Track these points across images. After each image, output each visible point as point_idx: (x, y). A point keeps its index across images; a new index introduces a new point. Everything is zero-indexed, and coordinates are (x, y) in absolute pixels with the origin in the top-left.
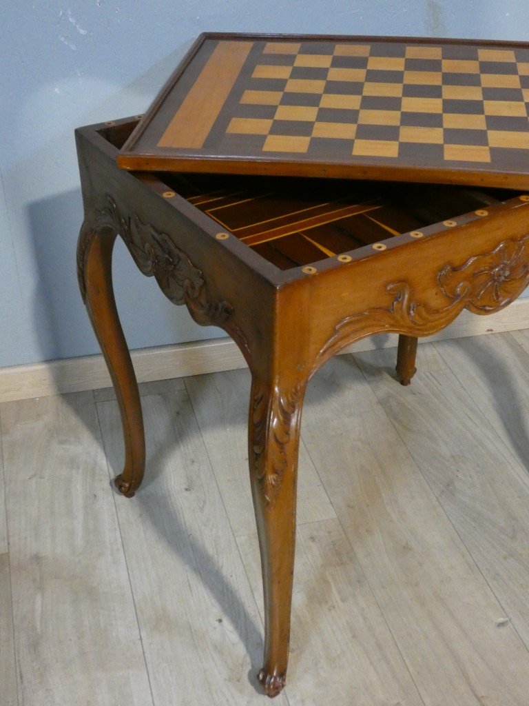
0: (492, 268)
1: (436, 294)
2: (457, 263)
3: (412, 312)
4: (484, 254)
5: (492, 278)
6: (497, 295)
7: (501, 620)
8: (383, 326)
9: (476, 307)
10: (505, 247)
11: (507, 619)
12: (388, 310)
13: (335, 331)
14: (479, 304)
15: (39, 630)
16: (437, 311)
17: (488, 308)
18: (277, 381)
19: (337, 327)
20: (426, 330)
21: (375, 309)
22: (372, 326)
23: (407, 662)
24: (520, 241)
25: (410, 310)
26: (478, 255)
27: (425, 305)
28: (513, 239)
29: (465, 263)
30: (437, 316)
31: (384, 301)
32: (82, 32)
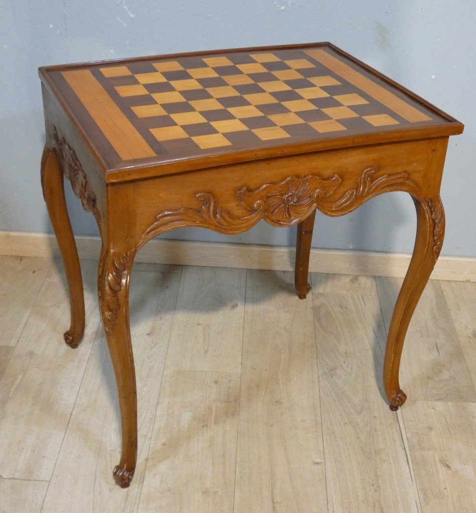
0: (282, 195)
1: (237, 206)
2: (252, 186)
3: (218, 216)
4: (274, 183)
5: (283, 202)
6: (289, 214)
7: (318, 460)
8: (196, 222)
9: (272, 221)
10: (292, 181)
11: (323, 461)
12: (199, 211)
13: (156, 220)
14: (274, 218)
15: (11, 395)
16: (239, 218)
17: (282, 223)
18: (112, 247)
19: (158, 217)
20: (231, 230)
21: (187, 209)
22: (185, 220)
23: (238, 470)
24: (303, 178)
25: (216, 214)
26: (270, 183)
27: (229, 213)
28: (298, 176)
29: (259, 188)
30: (238, 222)
31: (194, 204)
32: (132, 15)
